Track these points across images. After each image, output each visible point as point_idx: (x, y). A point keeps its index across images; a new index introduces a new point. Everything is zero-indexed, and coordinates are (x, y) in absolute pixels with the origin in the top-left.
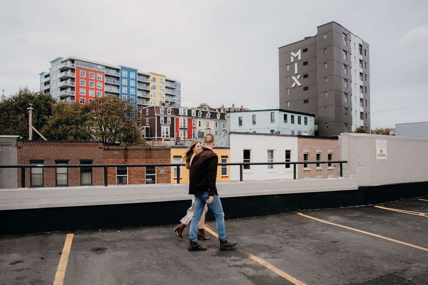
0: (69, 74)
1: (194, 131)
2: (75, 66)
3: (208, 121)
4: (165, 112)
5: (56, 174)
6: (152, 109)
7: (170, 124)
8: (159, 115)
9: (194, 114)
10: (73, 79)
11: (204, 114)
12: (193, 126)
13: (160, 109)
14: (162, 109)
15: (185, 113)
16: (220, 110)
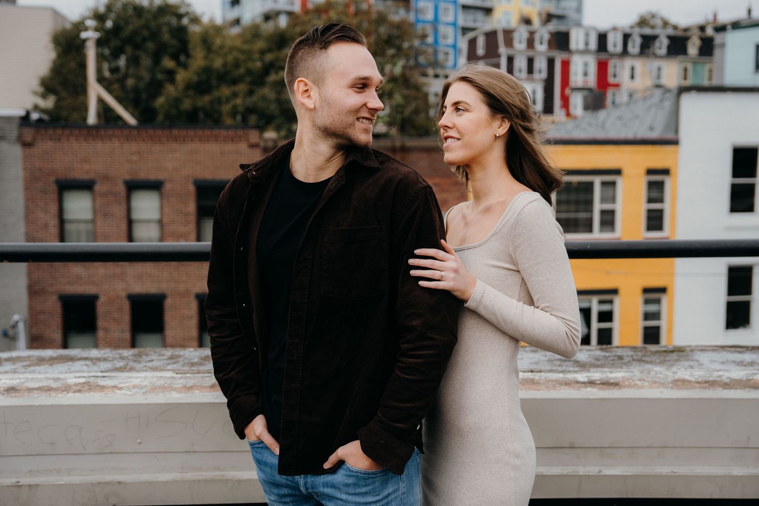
1: (614, 95)
3: (656, 63)
4: (530, 43)
5: (130, 222)
6: (491, 36)
7: (544, 75)
8: (511, 52)
9: (615, 46)
11: (648, 42)
12: (611, 80)
13: (516, 36)
14: (522, 34)
15: (587, 44)
16: (702, 28)
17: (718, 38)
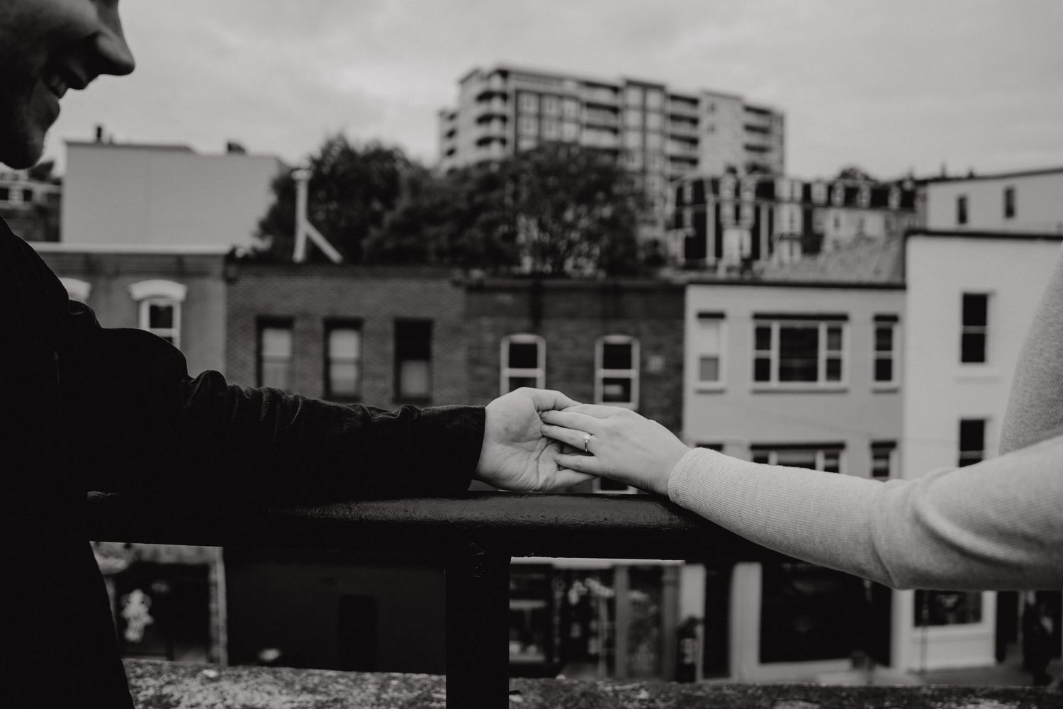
0: (496, 106)
2: (512, 85)
4: (737, 191)
6: (698, 185)
7: (751, 221)
8: (718, 200)
9: (820, 196)
10: (504, 119)
11: (851, 194)
12: (818, 229)
13: (723, 185)
14: (728, 184)
15: (792, 192)
16: (900, 183)
17: (921, 191)
